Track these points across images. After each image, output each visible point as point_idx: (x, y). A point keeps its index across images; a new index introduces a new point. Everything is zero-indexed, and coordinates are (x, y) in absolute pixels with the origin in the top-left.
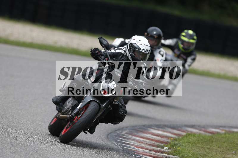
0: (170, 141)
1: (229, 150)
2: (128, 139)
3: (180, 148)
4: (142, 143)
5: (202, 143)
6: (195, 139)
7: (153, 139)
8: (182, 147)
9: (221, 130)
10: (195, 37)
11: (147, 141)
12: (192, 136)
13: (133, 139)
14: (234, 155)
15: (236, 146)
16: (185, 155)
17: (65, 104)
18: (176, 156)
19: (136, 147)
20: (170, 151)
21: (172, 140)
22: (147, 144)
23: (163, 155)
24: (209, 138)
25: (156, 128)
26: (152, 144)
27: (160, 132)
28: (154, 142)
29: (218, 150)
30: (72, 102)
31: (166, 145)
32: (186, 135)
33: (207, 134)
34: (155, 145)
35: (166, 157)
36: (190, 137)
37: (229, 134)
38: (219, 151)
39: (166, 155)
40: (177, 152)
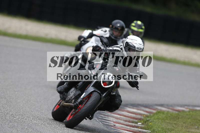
0: (143, 117)
1: (192, 125)
2: (107, 116)
3: (152, 123)
4: (119, 119)
5: (169, 119)
6: (164, 116)
7: (129, 116)
8: (153, 123)
9: (186, 108)
10: (143, 27)
11: (123, 118)
12: (162, 114)
13: (112, 116)
14: (197, 129)
15: (198, 121)
16: (155, 129)
17: (68, 93)
18: (148, 130)
19: (114, 122)
20: (143, 126)
21: (145, 117)
22: (123, 120)
23: (137, 129)
24: (176, 115)
25: (131, 107)
26: (128, 120)
27: (135, 110)
28: (129, 119)
29: (183, 125)
30: (74, 92)
31: (140, 121)
32: (157, 112)
33: (174, 112)
34: (131, 121)
35: (140, 131)
36: (160, 114)
37: (193, 112)
38: (185, 126)
39: (140, 130)
40: (149, 127)
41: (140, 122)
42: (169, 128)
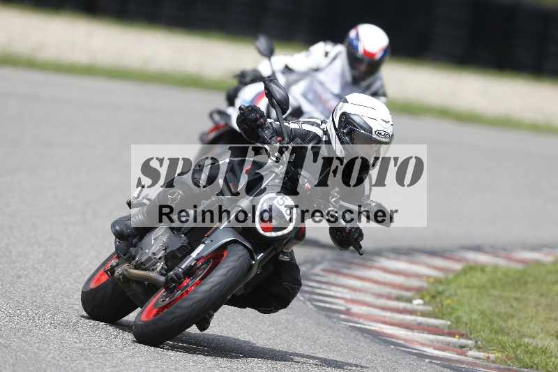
0: (425, 285)
3: (452, 300)
4: (361, 291)
5: (501, 287)
6: (485, 278)
8: (455, 299)
12: (479, 272)
16: (462, 317)
17: (144, 241)
18: (443, 319)
20: (428, 308)
21: (431, 282)
23: (412, 318)
24: (517, 275)
25: (392, 255)
29: (540, 302)
36: (474, 274)
38: (544, 304)
39: (419, 319)
40: (445, 312)
42: (501, 313)
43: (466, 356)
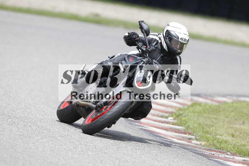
0: (174, 111)
1: (236, 120)
3: (186, 118)
5: (208, 113)
6: (201, 108)
7: (157, 109)
12: (198, 106)
14: (242, 125)
15: (244, 115)
16: (190, 126)
18: (182, 126)
20: (175, 121)
21: (177, 110)
23: (168, 125)
24: (215, 108)
26: (155, 114)
28: (158, 112)
29: (225, 120)
32: (192, 104)
34: (160, 115)
39: (171, 126)
40: (182, 123)
41: (171, 117)
42: (208, 124)
43: (191, 143)
